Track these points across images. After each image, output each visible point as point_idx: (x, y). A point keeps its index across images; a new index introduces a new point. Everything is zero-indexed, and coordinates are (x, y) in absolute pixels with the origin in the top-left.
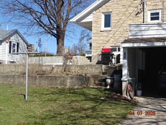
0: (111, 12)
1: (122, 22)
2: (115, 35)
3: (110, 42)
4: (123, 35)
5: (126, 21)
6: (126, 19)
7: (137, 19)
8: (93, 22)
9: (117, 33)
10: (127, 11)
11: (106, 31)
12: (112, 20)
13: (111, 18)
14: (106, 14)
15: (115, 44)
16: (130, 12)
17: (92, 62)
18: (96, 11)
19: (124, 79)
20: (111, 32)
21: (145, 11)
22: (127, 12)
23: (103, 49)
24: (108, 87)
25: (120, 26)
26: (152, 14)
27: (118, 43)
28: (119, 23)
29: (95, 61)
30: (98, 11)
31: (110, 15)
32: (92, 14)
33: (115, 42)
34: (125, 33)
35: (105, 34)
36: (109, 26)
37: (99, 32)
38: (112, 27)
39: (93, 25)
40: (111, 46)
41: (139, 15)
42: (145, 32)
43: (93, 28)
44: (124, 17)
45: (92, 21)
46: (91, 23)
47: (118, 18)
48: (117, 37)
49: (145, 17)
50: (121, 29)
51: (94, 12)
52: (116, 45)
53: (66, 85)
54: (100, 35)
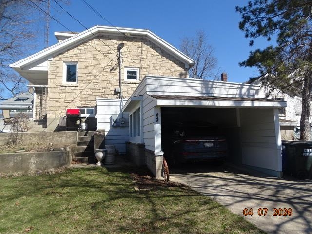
0: (77, 62)
1: (92, 77)
2: (83, 93)
3: (75, 101)
4: (94, 94)
5: (98, 77)
6: (97, 74)
7: (111, 75)
8: (49, 72)
9: (86, 90)
10: (99, 63)
11: (70, 86)
12: (78, 73)
13: (77, 71)
14: (70, 64)
15: (82, 104)
16: (103, 65)
17: (48, 128)
18: (55, 58)
19: (158, 152)
20: (76, 88)
21: (121, 68)
22: (99, 66)
23: (68, 111)
24: (99, 164)
25: (90, 82)
26: (129, 72)
27: (87, 104)
28: (88, 78)
29: (52, 126)
30: (57, 58)
31: (75, 66)
32: (47, 62)
33: (83, 102)
34: (97, 91)
35: (68, 90)
36: (74, 81)
37: (58, 86)
38: (79, 82)
39: (50, 76)
40: (78, 107)
41: (115, 71)
42: (167, 88)
43: (49, 80)
44: (95, 71)
45: (47, 71)
46: (46, 73)
47: (86, 71)
48: (85, 96)
49: (121, 74)
50: (91, 86)
51: (52, 59)
52: (85, 106)
53: (27, 169)
54: (61, 91)
